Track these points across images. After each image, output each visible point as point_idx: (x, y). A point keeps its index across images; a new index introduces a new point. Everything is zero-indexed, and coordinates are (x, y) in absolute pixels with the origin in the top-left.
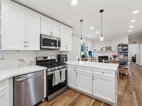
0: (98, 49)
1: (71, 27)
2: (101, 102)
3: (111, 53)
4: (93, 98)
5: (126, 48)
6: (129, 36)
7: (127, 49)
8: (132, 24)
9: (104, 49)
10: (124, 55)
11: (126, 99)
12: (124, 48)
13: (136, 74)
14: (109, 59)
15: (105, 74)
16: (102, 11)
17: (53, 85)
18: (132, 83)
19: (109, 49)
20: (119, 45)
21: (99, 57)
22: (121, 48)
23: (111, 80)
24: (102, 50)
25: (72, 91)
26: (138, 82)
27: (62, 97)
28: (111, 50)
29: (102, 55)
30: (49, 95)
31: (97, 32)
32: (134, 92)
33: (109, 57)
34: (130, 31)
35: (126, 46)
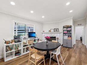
0: (47, 31)
7: (71, 30)
9: (52, 31)
10: (68, 36)
12: (68, 29)
19: (56, 30)
20: (64, 27)
22: (66, 29)
24: (50, 31)
28: (59, 31)
31: (43, 17)
35: (70, 27)
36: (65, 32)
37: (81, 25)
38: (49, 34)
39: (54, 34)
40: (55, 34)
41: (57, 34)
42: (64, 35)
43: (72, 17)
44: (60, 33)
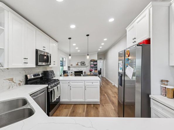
0: (74, 64)
1: (57, 42)
2: (91, 104)
3: (85, 68)
4: (85, 104)
5: (96, 63)
6: (98, 53)
7: (97, 64)
8: (102, 46)
9: (79, 64)
10: (95, 69)
11: (103, 99)
12: (95, 63)
13: (103, 83)
14: (83, 73)
15: (94, 84)
16: (88, 35)
17: (53, 101)
18: (103, 89)
19: (83, 64)
20: (91, 61)
21: (75, 72)
22: (93, 63)
23: (97, 87)
24: (77, 65)
25: (65, 105)
26: (106, 88)
27: (60, 111)
28: (85, 65)
29: (78, 70)
30: (50, 112)
32: (106, 94)
33: (83, 72)
34: (99, 50)
35: (96, 62)
37: (101, 59)
38: (77, 68)
39: (81, 68)
40: (83, 68)
41: (84, 68)
42: (92, 68)
43: (97, 52)
44: (86, 67)
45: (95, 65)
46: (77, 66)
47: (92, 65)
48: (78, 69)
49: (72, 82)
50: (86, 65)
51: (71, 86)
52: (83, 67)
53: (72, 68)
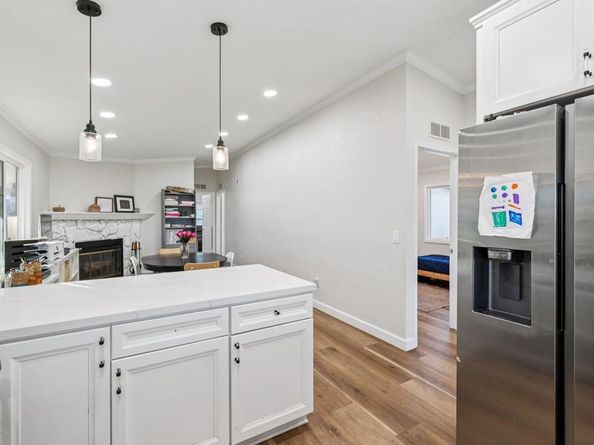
0: (75, 206)
3: (136, 225)
5: (190, 203)
6: (195, 163)
7: (193, 209)
9: (106, 206)
12: (185, 203)
15: (284, 315)
19: (124, 204)
20: (167, 193)
22: (176, 203)
23: (302, 331)
24: (95, 208)
28: (135, 210)
29: (97, 237)
33: (127, 243)
35: (192, 197)
36: (173, 213)
38: (89, 225)
39: (115, 224)
40: (122, 226)
41: (129, 224)
42: (169, 226)
43: (194, 158)
44: (140, 220)
45: (183, 211)
46: (95, 215)
47: (170, 211)
48: (99, 231)
49: (130, 335)
50: (142, 212)
51: (116, 364)
52: (128, 220)
53: (63, 224)
